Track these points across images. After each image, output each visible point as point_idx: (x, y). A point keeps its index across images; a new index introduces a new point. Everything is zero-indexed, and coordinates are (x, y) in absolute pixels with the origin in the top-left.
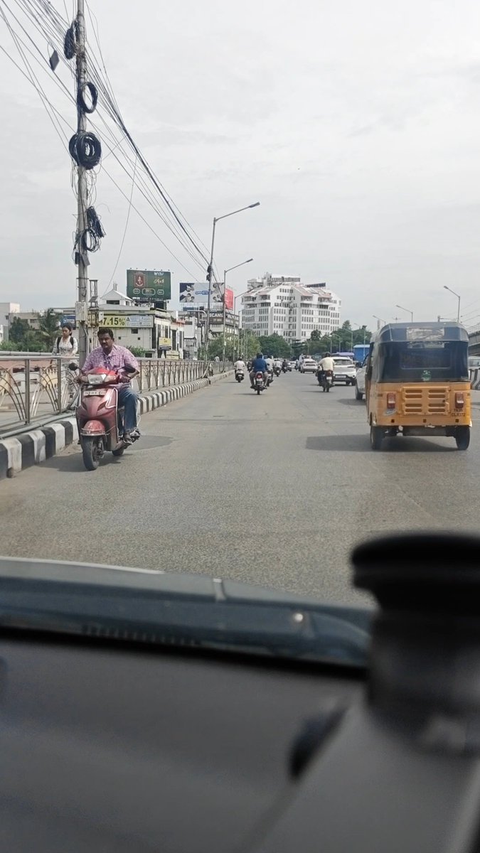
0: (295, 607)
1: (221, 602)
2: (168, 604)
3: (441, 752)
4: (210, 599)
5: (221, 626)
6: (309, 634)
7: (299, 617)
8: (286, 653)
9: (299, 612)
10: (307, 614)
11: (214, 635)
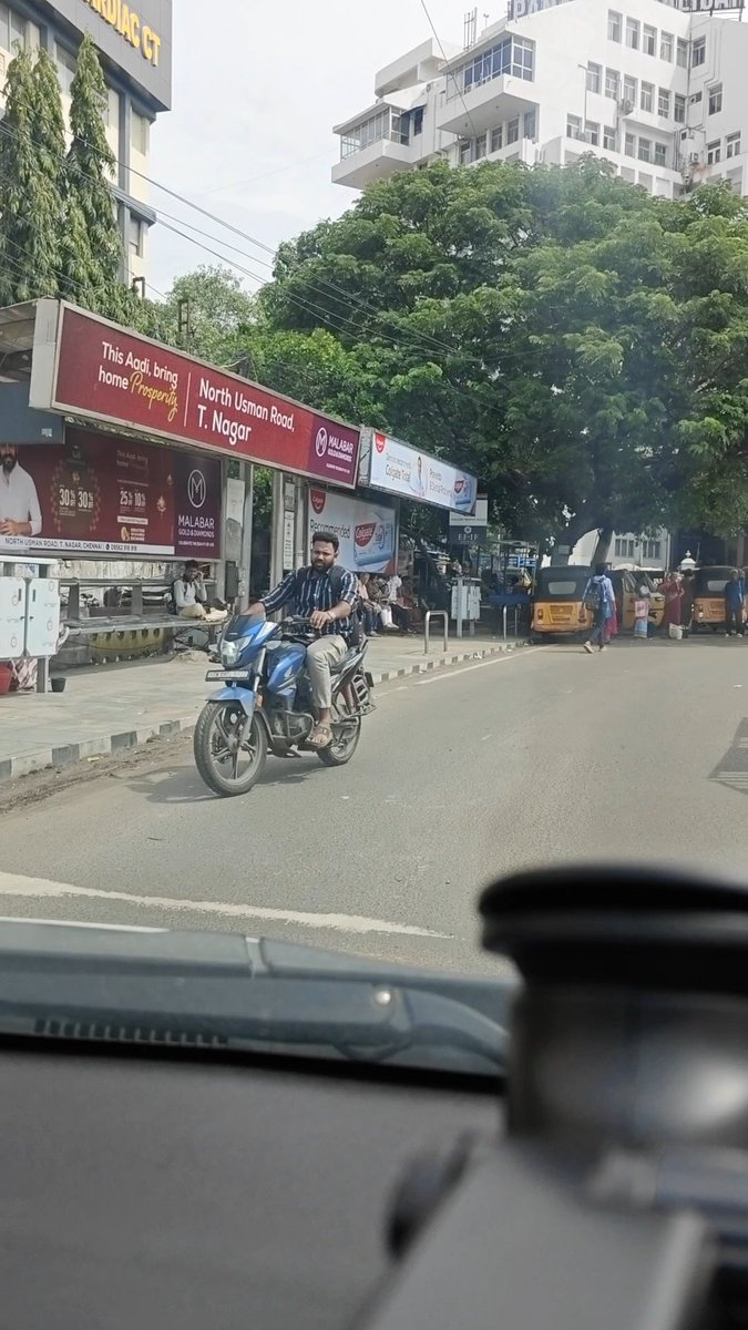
0: (377, 981)
1: (259, 975)
2: (181, 981)
3: (621, 1208)
4: (242, 972)
5: (265, 1014)
6: (401, 1023)
7: (385, 997)
8: (367, 1053)
9: (384, 990)
10: (397, 991)
11: (252, 1028)
